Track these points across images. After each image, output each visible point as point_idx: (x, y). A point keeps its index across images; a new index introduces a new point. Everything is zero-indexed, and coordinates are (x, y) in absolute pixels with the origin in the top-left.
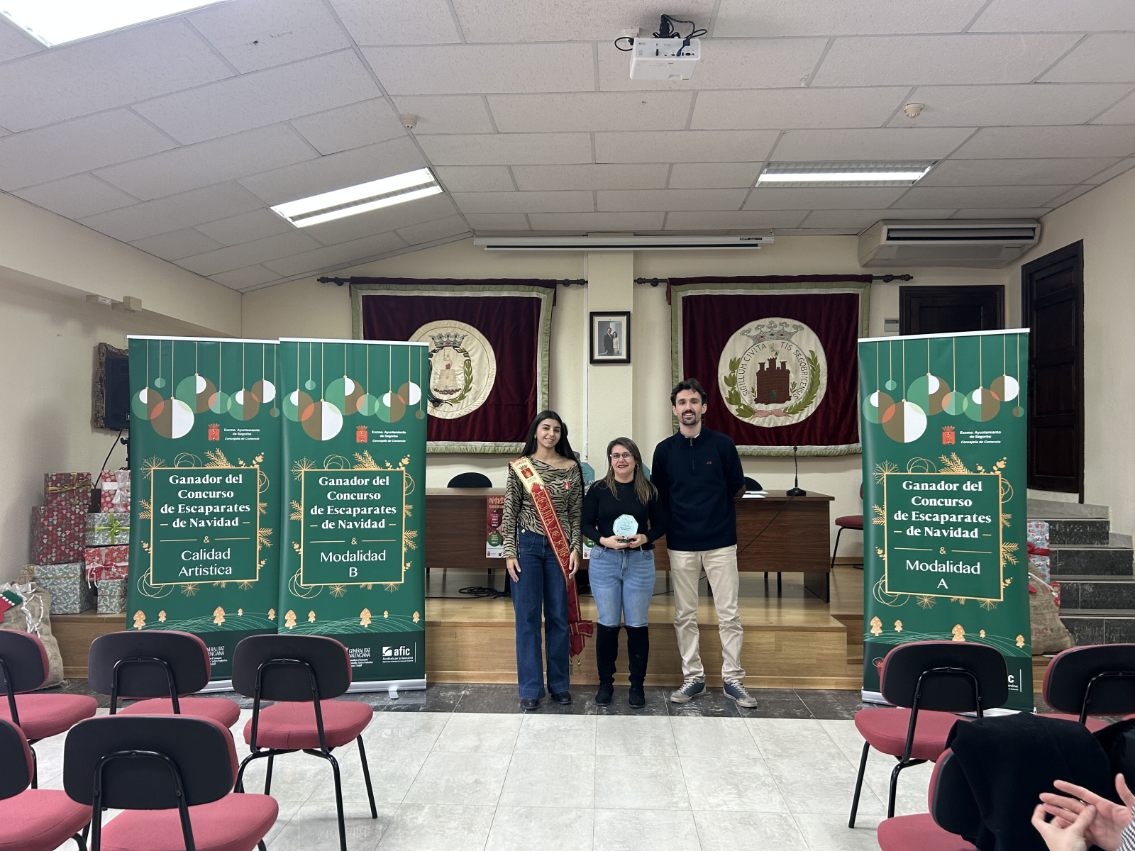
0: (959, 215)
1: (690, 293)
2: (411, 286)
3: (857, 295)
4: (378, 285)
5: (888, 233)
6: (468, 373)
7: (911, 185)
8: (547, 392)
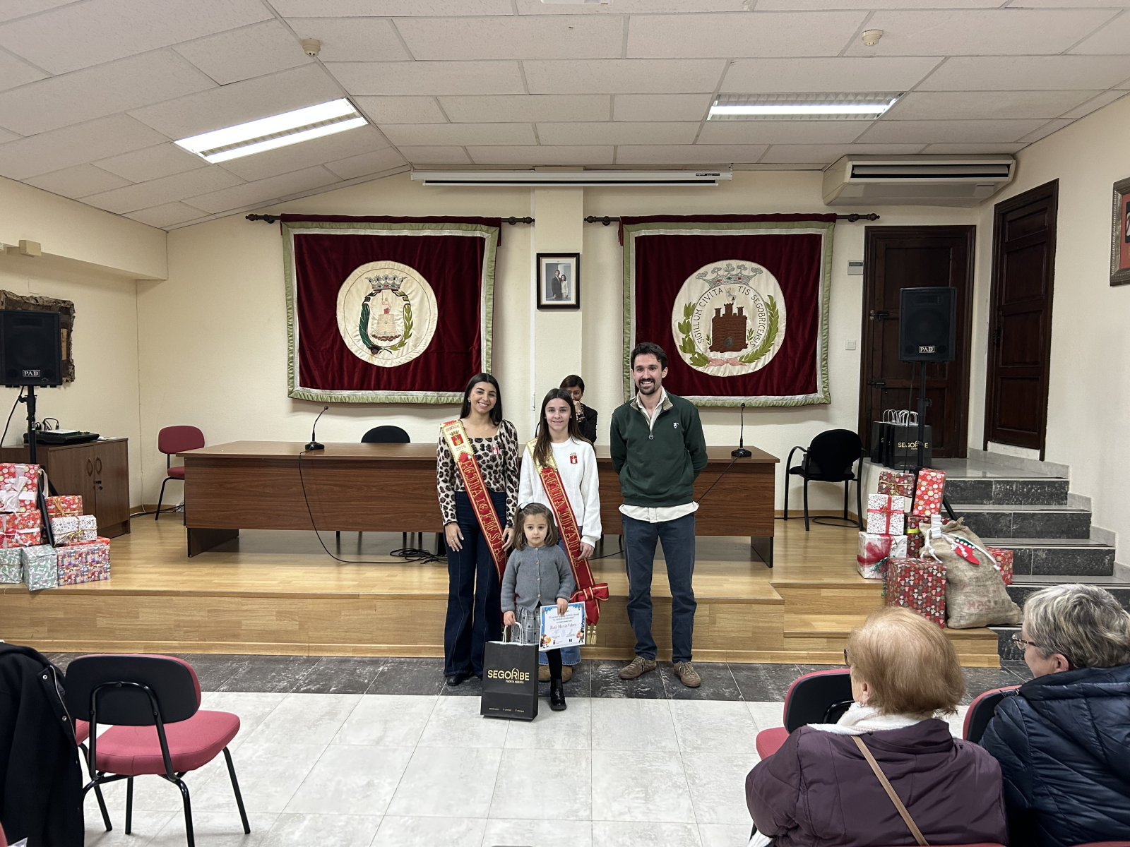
0: (930, 150)
1: (644, 233)
2: (346, 223)
3: (821, 236)
4: (310, 223)
5: (853, 170)
6: (408, 318)
7: (875, 118)
8: (491, 339)
